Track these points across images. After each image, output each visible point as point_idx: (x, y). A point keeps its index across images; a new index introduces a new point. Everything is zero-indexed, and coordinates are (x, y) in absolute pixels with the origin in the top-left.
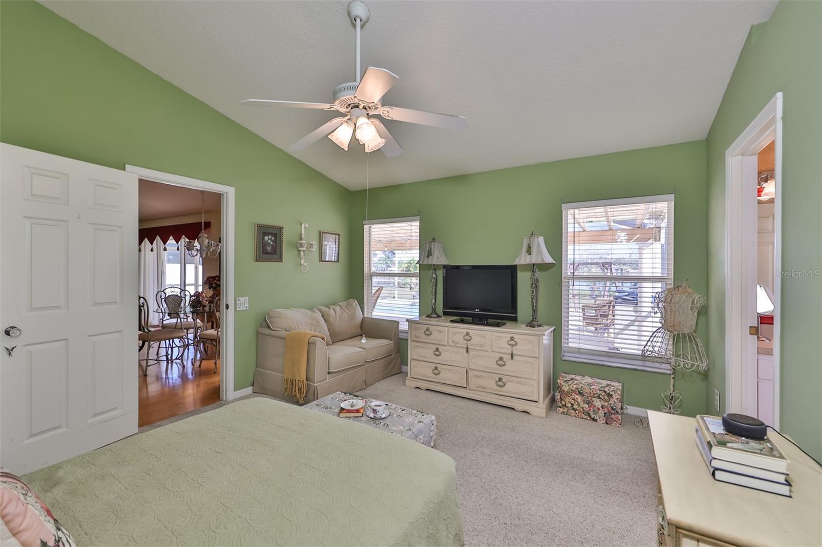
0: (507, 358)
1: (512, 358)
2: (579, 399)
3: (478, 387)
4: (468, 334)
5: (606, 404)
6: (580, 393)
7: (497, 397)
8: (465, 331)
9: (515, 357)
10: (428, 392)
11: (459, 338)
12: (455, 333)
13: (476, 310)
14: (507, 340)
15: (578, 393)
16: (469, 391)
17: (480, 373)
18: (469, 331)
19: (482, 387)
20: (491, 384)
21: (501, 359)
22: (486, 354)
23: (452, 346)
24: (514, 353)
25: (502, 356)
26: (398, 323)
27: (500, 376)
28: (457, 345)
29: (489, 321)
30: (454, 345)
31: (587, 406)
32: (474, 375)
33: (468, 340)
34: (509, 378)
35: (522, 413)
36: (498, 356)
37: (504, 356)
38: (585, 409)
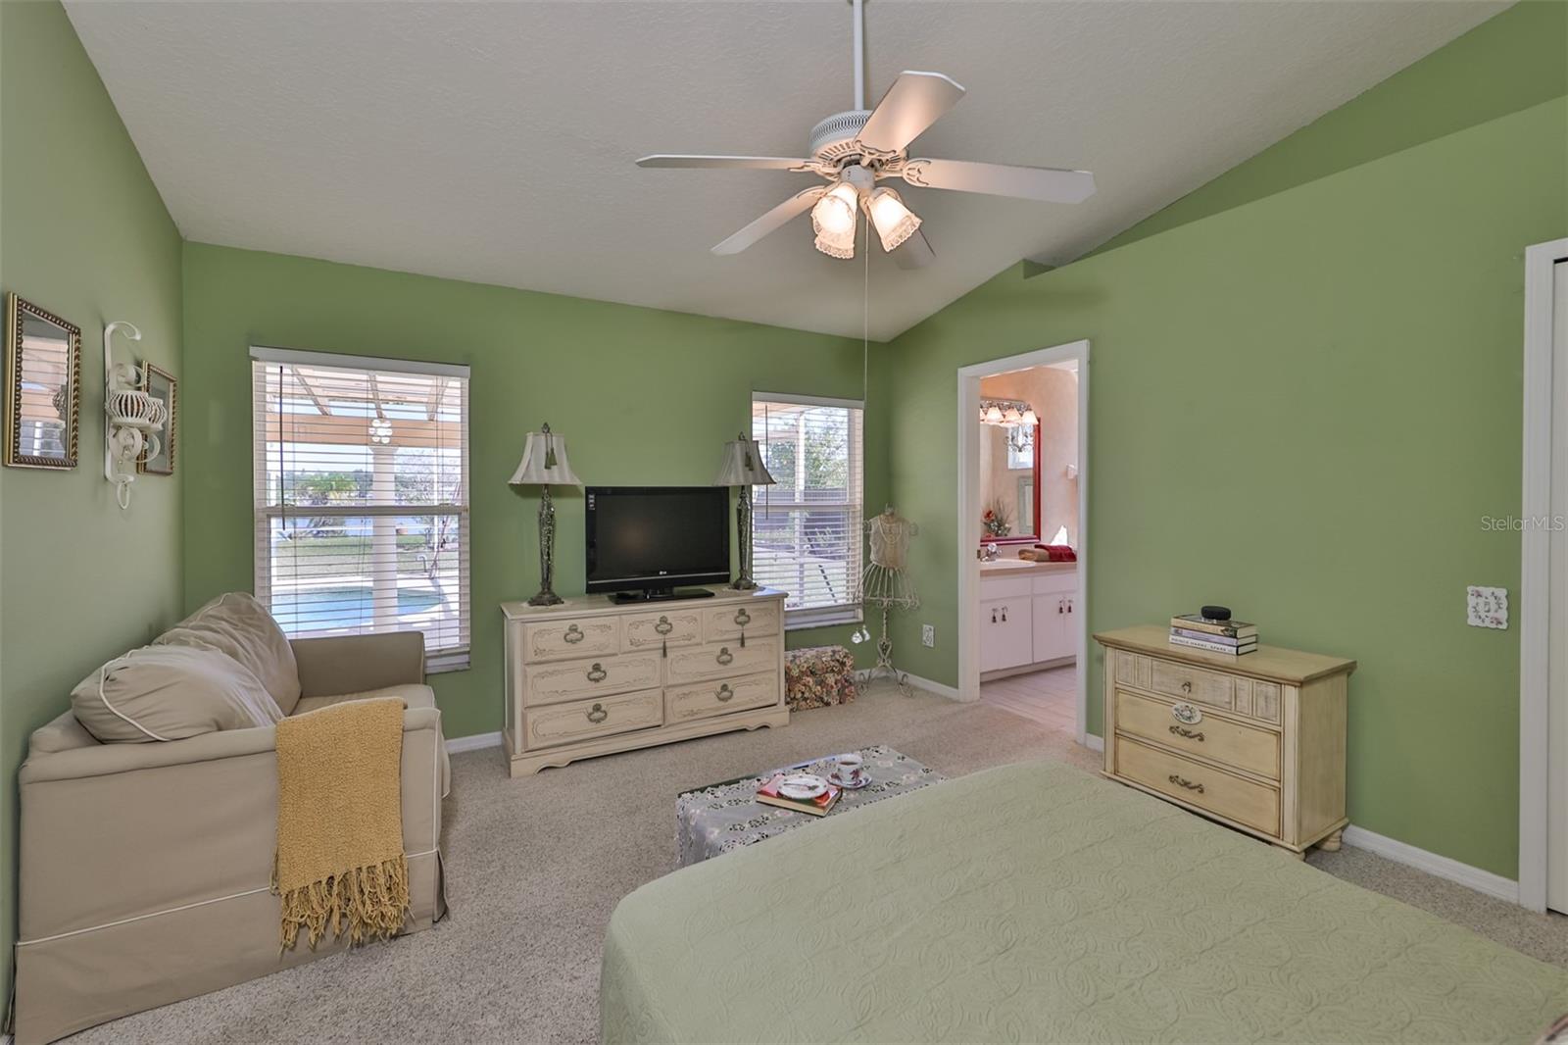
0: (731, 647)
1: (743, 644)
2: (810, 680)
3: (685, 716)
4: (664, 620)
5: (839, 677)
6: (812, 672)
7: (716, 721)
8: (657, 616)
9: (747, 643)
10: (577, 766)
11: (647, 633)
12: (636, 625)
13: (661, 573)
14: (732, 617)
15: (809, 673)
16: (669, 729)
17: (686, 690)
18: (666, 614)
19: (692, 713)
20: (708, 701)
21: (724, 651)
22: (698, 650)
23: (630, 652)
24: (745, 635)
25: (726, 646)
26: (420, 635)
27: (724, 682)
28: (641, 647)
29: (677, 590)
30: (634, 648)
31: (819, 688)
32: (678, 696)
33: (664, 633)
34: (736, 681)
35: (759, 731)
36: (717, 649)
37: (730, 646)
38: (818, 693)
